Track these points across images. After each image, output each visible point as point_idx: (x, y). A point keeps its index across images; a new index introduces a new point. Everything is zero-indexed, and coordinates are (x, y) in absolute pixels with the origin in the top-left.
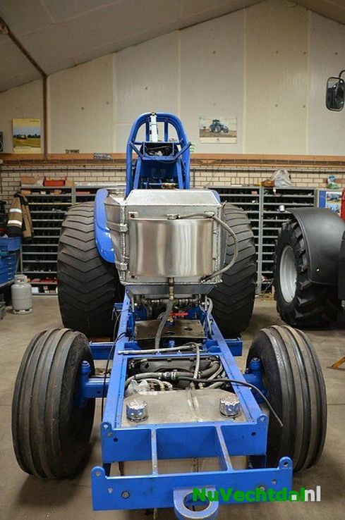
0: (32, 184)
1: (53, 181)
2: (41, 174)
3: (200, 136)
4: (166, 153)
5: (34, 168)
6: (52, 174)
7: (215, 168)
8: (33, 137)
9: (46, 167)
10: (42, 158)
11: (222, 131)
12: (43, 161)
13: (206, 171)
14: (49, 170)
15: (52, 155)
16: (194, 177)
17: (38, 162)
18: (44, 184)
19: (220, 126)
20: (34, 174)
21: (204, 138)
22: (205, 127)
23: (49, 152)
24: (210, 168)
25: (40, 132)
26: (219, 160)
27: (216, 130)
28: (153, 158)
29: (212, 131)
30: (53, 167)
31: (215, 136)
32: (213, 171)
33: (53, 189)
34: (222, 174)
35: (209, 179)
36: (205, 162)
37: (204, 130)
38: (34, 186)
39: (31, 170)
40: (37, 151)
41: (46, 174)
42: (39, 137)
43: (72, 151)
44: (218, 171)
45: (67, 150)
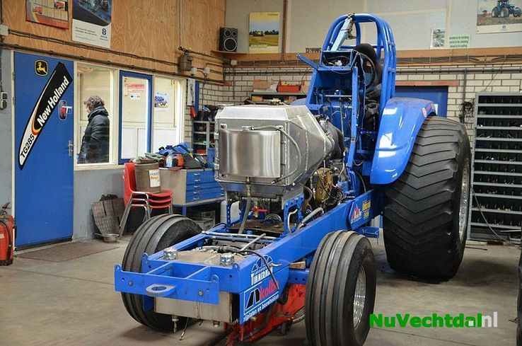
0: (265, 89)
1: (288, 86)
2: (276, 78)
3: (478, 25)
4: (345, 62)
5: (270, 70)
6: (289, 77)
7: (496, 67)
8: (271, 33)
9: (283, 70)
10: (278, 58)
11: (511, 15)
12: (279, 61)
13: (483, 72)
14: (286, 73)
15: (290, 55)
16: (465, 80)
17: (275, 63)
18: (277, 89)
19: (509, 7)
20: (270, 78)
21: (483, 27)
22: (485, 11)
23: (288, 51)
24: (489, 67)
25: (278, 28)
26: (503, 56)
27: (502, 15)
28: (333, 69)
29: (496, 16)
30: (291, 69)
31: (500, 23)
32: (493, 71)
33: (288, 96)
34: (507, 76)
35: (486, 83)
36: (481, 59)
37: (484, 15)
38: (267, 92)
39: (266, 73)
40: (274, 50)
41: (283, 78)
42: (277, 33)
43: (312, 49)
44: (501, 71)
45: (307, 49)
